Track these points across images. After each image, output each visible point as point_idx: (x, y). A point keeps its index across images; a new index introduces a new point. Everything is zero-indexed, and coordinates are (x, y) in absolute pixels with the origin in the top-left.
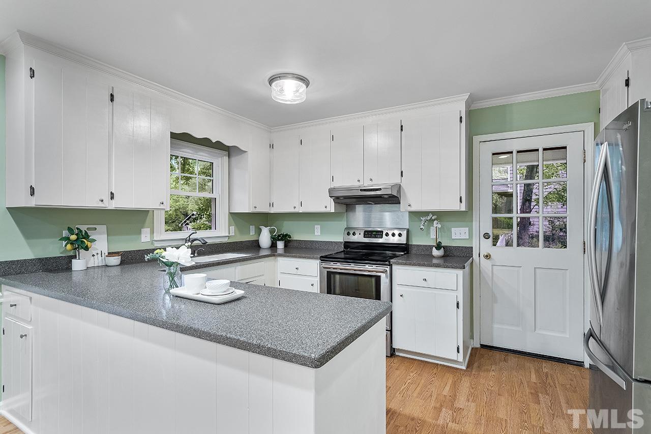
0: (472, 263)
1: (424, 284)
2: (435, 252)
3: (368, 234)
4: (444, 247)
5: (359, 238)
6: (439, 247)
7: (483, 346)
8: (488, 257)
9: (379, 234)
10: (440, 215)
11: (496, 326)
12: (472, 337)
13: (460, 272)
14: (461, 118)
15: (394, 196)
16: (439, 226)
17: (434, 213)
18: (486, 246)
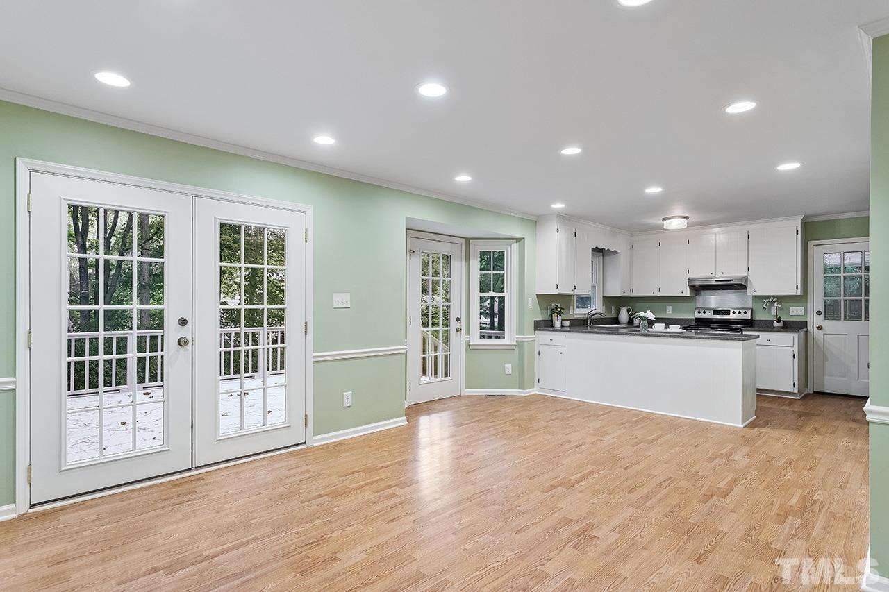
0: (806, 332)
1: (769, 343)
2: (776, 324)
3: (716, 312)
4: (783, 321)
5: (709, 315)
6: (779, 320)
7: (815, 393)
8: (820, 328)
9: (727, 312)
10: (780, 298)
11: (826, 378)
12: (807, 386)
13: (796, 335)
14: (797, 231)
15: (741, 285)
16: (779, 306)
17: (774, 297)
18: (819, 320)
